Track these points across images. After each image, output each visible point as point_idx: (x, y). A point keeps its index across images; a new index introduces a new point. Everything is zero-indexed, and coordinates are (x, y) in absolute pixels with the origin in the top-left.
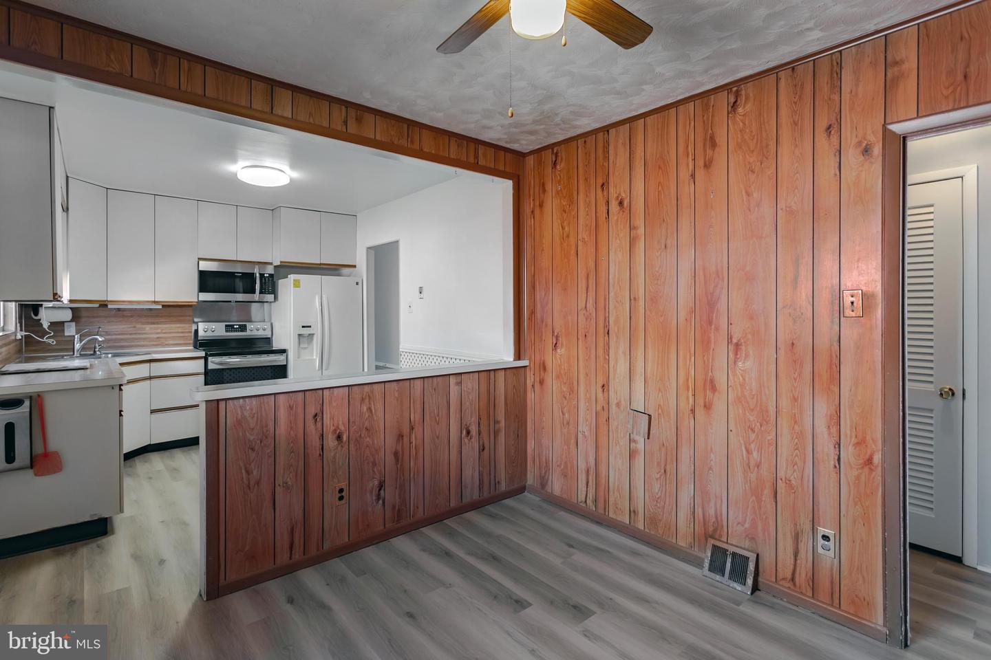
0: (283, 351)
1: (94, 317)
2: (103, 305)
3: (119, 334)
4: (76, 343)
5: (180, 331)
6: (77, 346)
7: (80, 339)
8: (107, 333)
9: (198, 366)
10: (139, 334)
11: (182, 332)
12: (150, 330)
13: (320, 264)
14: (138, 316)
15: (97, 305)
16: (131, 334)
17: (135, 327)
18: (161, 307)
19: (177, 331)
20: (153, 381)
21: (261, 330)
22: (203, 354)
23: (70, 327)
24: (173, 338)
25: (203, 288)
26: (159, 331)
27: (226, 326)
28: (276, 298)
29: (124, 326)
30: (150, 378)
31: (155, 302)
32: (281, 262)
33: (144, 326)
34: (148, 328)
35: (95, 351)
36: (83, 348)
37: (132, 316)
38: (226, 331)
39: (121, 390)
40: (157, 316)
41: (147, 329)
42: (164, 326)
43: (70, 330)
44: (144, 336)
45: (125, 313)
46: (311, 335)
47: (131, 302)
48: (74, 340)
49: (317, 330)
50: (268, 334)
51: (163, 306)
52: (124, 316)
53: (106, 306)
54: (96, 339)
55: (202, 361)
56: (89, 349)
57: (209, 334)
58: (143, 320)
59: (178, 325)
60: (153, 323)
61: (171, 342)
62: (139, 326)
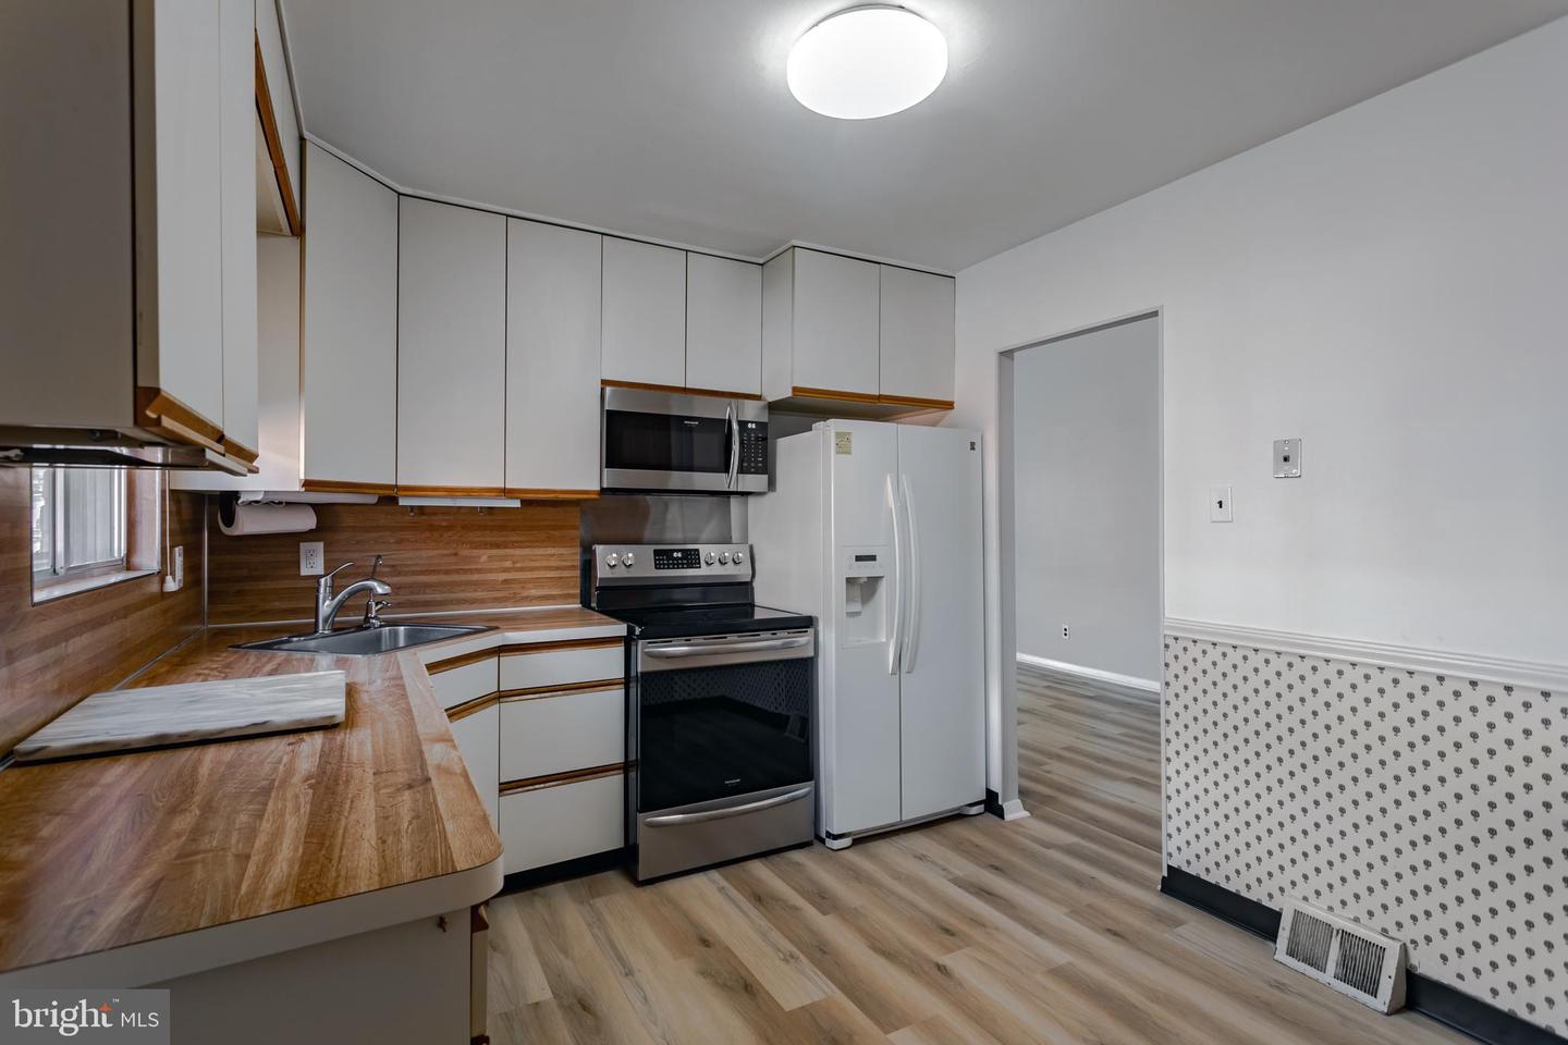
0: (805, 623)
1: (367, 530)
2: (388, 497)
3: (422, 573)
4: (321, 596)
5: (553, 564)
6: (326, 607)
7: (332, 587)
8: (396, 570)
9: (609, 663)
10: (466, 571)
11: (557, 568)
12: (491, 562)
13: (880, 397)
14: (464, 527)
15: (374, 500)
16: (447, 572)
17: (456, 554)
18: (516, 504)
19: (545, 563)
20: (510, 707)
21: (731, 563)
22: (620, 629)
23: (312, 554)
24: (537, 582)
25: (614, 456)
26: (508, 564)
27: (656, 552)
28: (772, 485)
29: (431, 553)
30: (500, 696)
31: (506, 492)
32: (795, 389)
33: (475, 552)
34: (484, 556)
35: (367, 619)
36: (340, 608)
37: (448, 528)
38: (658, 566)
39: (478, 924)
40: (502, 528)
41: (484, 558)
42: (518, 552)
43: (313, 563)
44: (475, 577)
45: (436, 520)
46: (874, 582)
47: (451, 492)
48: (318, 590)
49: (891, 568)
50: (742, 572)
51: (522, 501)
52: (432, 528)
53: (393, 500)
54: (371, 589)
55: (619, 650)
56: (355, 609)
57: (621, 573)
58: (475, 536)
59: (551, 551)
60: (497, 546)
61: (533, 592)
62: (465, 552)
